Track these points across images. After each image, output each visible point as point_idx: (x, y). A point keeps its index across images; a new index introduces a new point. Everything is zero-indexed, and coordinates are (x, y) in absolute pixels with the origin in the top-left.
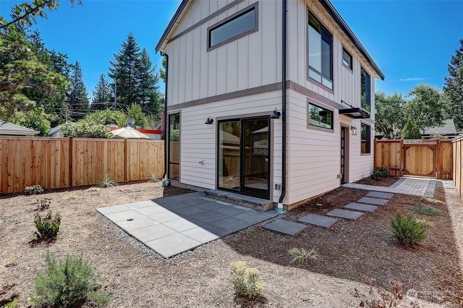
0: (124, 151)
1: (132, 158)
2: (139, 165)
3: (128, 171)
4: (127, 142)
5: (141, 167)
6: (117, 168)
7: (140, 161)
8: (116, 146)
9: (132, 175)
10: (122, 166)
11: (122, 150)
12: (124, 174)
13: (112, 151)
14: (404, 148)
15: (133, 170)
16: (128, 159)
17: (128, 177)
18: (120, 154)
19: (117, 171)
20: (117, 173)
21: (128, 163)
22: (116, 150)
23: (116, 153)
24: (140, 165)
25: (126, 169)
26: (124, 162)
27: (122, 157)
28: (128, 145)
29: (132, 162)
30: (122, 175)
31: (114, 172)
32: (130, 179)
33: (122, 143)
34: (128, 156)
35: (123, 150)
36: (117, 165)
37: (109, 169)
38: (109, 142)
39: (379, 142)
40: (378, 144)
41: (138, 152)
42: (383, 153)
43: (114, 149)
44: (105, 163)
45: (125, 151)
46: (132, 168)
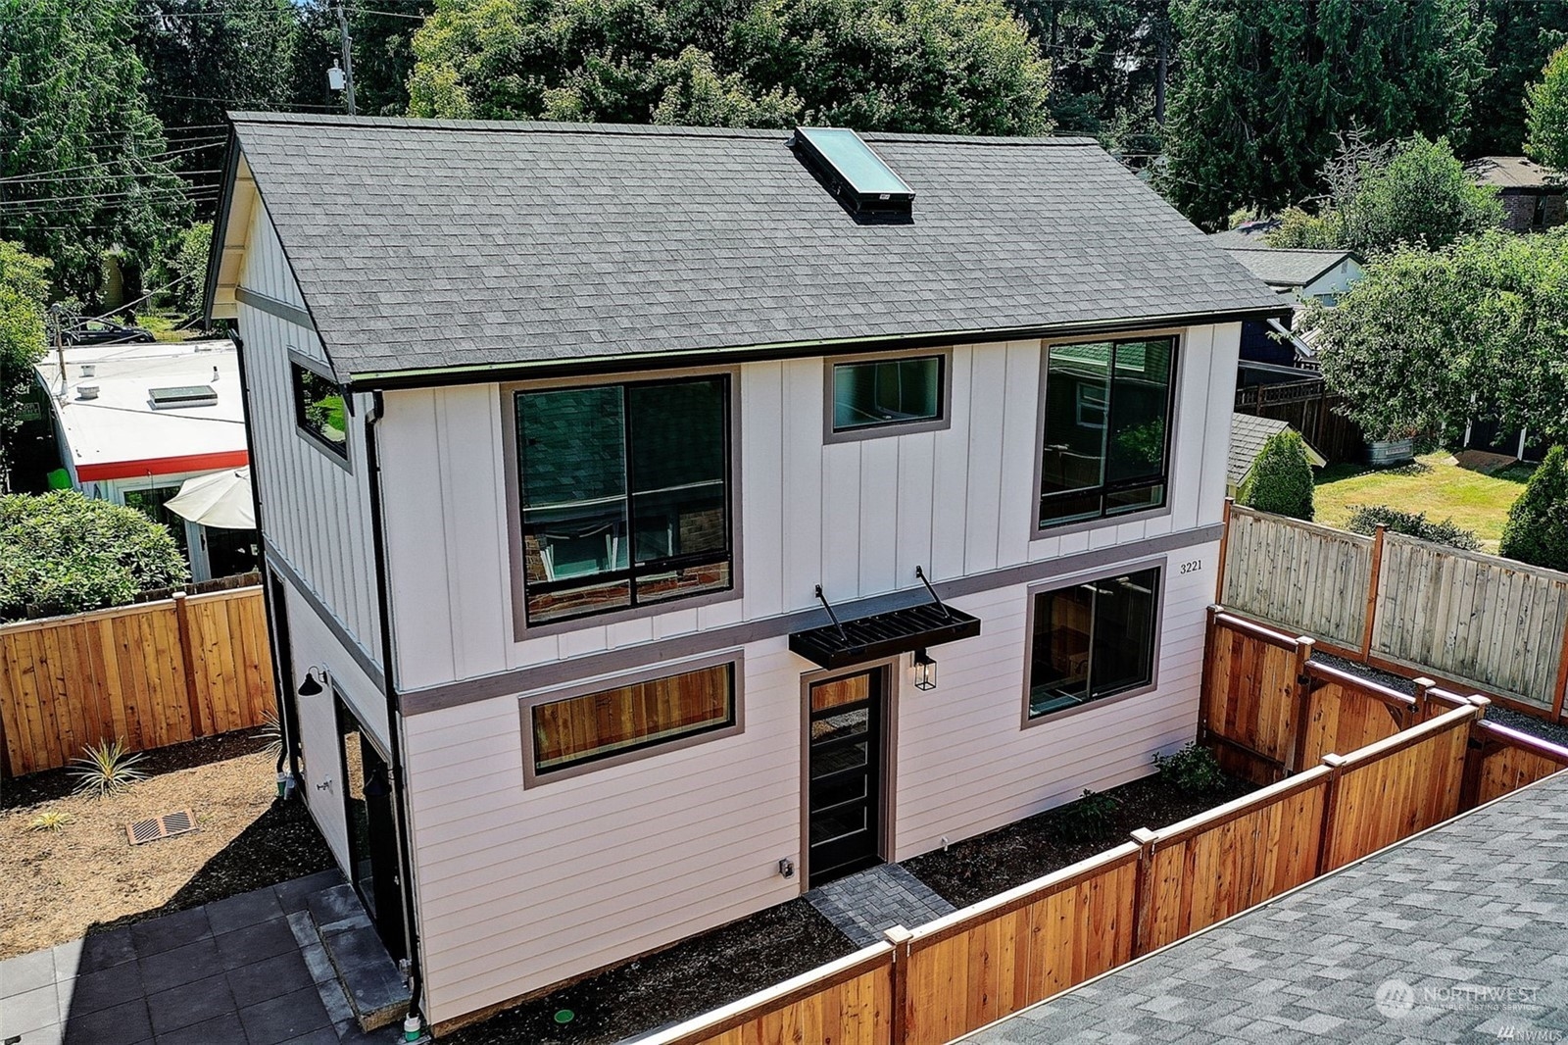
0: (180, 639)
1: (212, 659)
2: (246, 680)
3: (202, 705)
4: (187, 609)
5: (250, 682)
6: (160, 700)
7: (248, 663)
8: (145, 627)
9: (220, 715)
10: (179, 692)
11: (171, 640)
12: (188, 716)
13: (132, 646)
14: (1306, 681)
15: (223, 697)
16: (197, 663)
17: (205, 722)
18: (164, 651)
19: (161, 711)
20: (163, 717)
21: (199, 677)
22: (150, 642)
23: (150, 650)
24: (250, 676)
25: (197, 698)
26: (183, 678)
27: (174, 662)
28: (190, 616)
29: (213, 671)
30: (184, 720)
31: (153, 716)
32: (215, 730)
33: (168, 613)
34: (196, 652)
35: (173, 638)
36: (158, 689)
37: (132, 708)
38: (118, 621)
39: (1227, 627)
40: (1221, 630)
41: (237, 635)
42: (1235, 678)
43: (139, 642)
44: (115, 690)
45: (184, 639)
46: (217, 692)
